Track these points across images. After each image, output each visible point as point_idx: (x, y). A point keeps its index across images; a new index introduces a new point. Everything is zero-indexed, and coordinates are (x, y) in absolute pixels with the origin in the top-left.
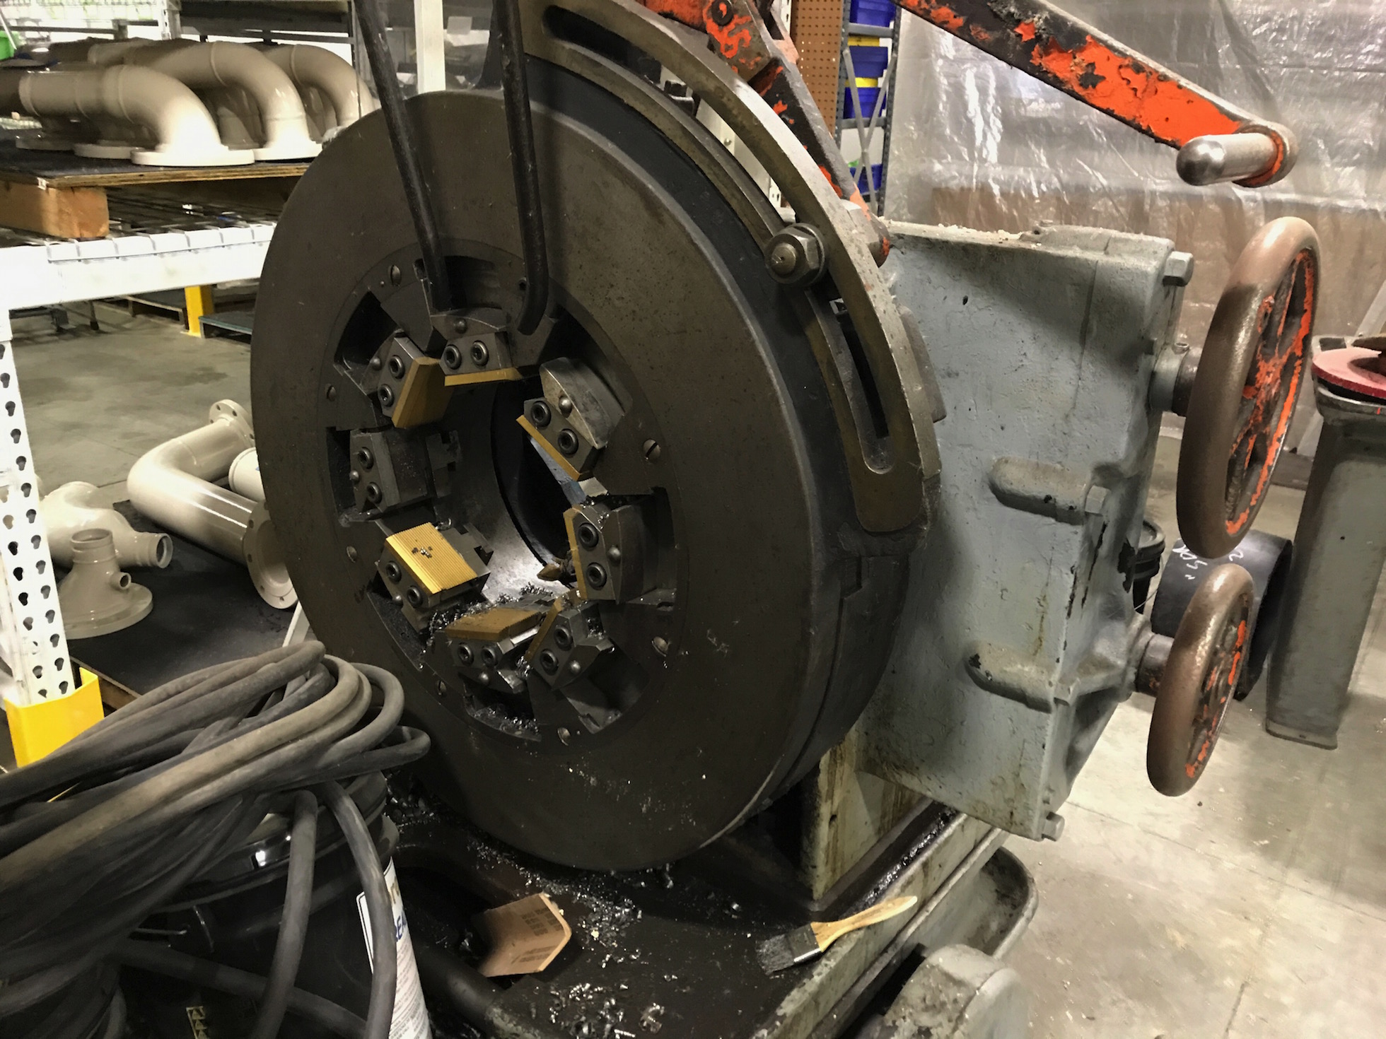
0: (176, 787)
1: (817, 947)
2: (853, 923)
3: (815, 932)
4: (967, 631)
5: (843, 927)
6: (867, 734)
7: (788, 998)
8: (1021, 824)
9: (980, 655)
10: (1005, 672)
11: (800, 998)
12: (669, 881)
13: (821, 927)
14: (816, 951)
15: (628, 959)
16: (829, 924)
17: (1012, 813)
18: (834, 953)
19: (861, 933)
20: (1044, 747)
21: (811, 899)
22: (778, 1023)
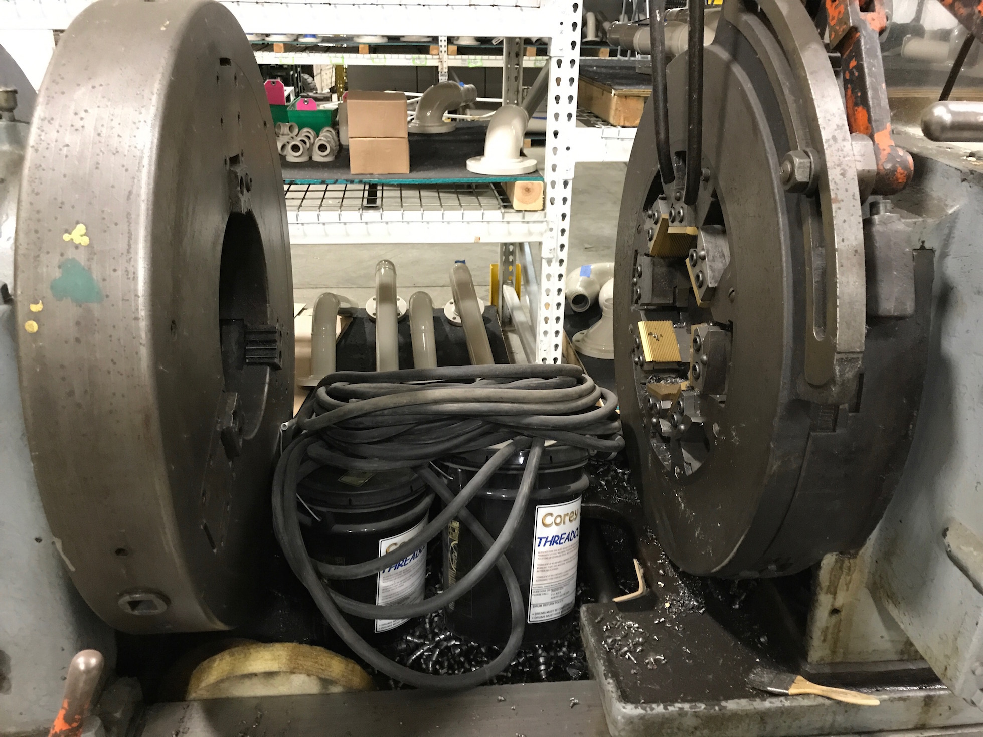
0: (440, 398)
1: (787, 689)
2: (823, 691)
3: (795, 682)
4: (950, 507)
5: (815, 689)
6: (877, 561)
7: (736, 701)
8: (951, 680)
9: (950, 529)
10: (961, 549)
11: (745, 706)
12: (736, 604)
13: (803, 681)
14: (785, 691)
15: (673, 626)
16: (808, 683)
17: (946, 669)
18: (796, 699)
19: (827, 702)
20: (977, 624)
21: (806, 660)
22: (717, 708)
